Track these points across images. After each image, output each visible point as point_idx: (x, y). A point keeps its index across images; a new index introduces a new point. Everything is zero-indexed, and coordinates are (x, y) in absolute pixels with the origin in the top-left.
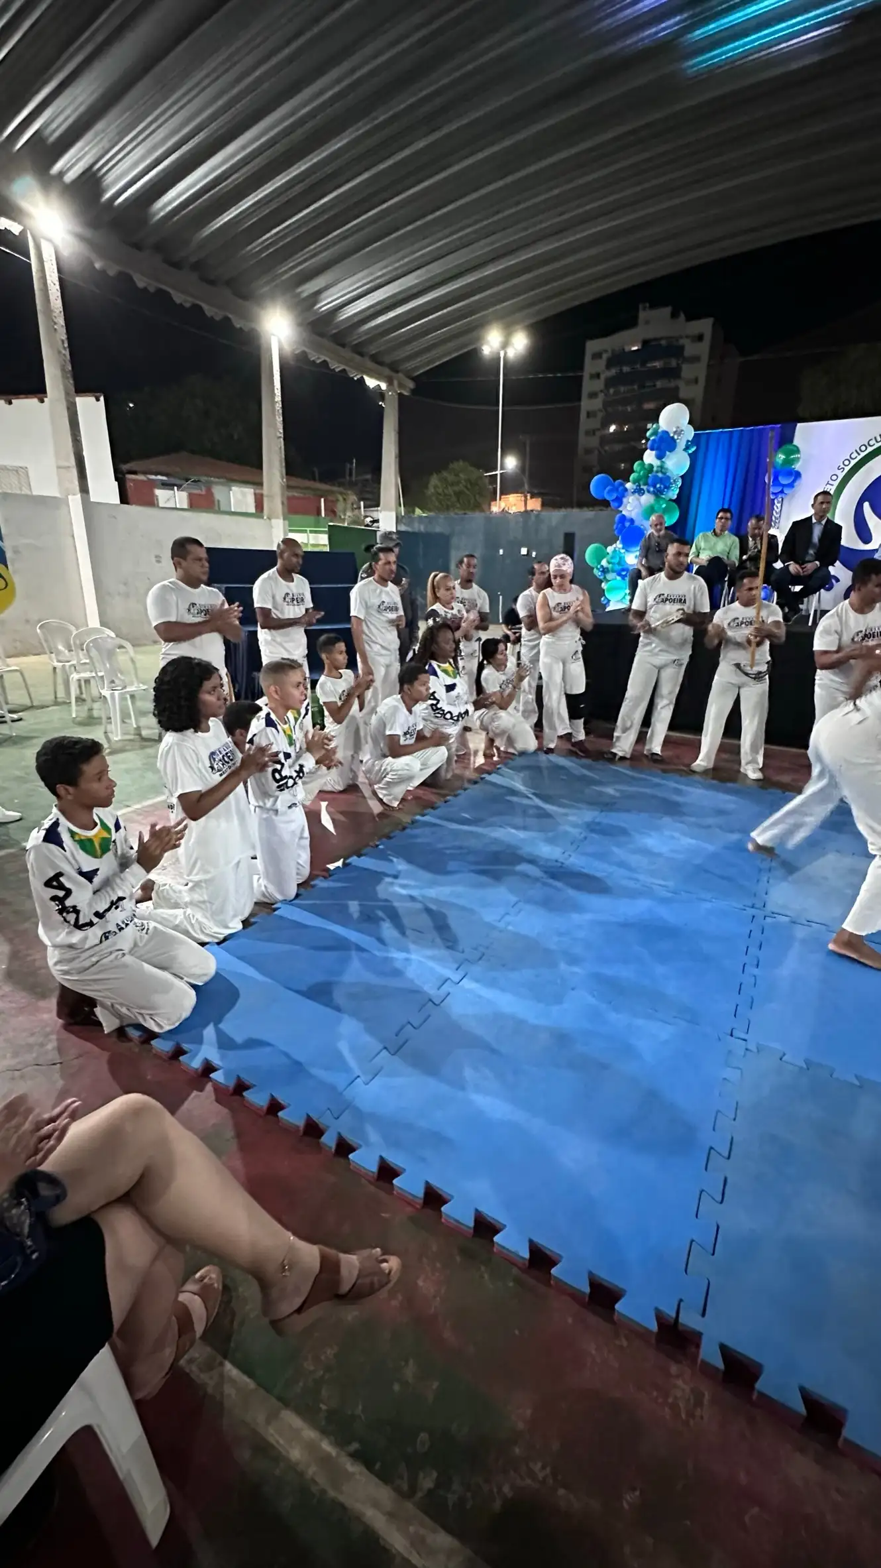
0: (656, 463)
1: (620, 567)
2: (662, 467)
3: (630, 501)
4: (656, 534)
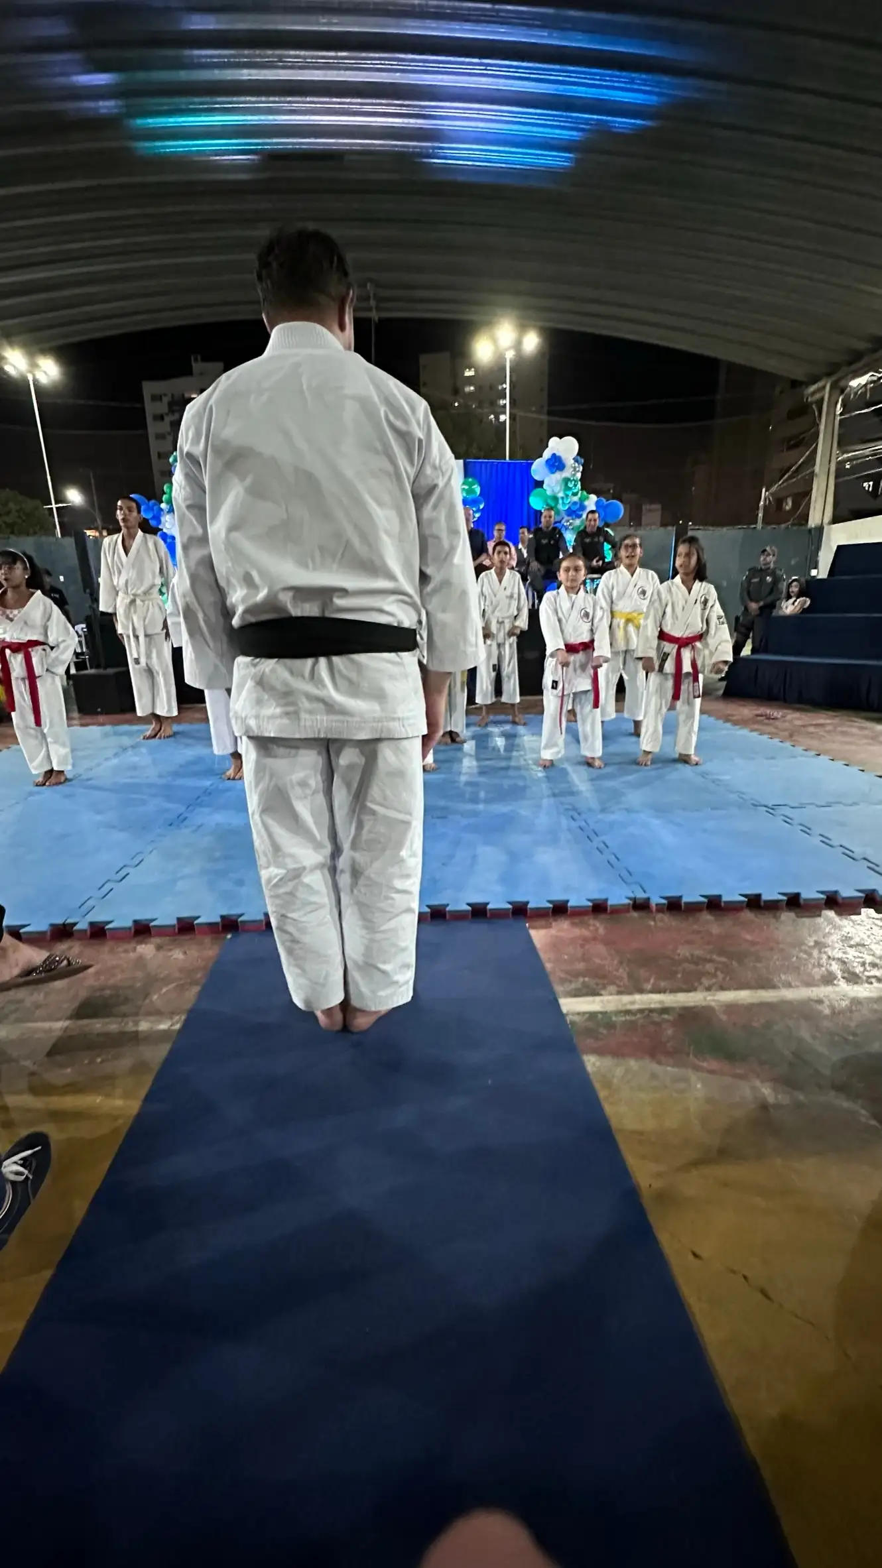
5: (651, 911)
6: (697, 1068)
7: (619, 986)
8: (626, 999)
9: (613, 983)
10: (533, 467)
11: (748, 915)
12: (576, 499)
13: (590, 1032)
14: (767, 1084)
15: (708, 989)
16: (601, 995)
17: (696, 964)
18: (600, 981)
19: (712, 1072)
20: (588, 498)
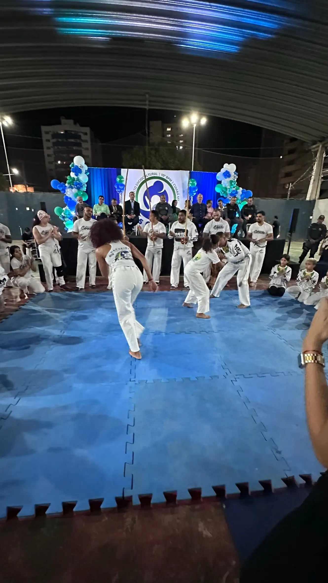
0: (76, 177)
1: (70, 216)
2: (78, 179)
3: (68, 191)
4: (80, 204)
10: (217, 175)
12: (234, 189)
20: (239, 189)
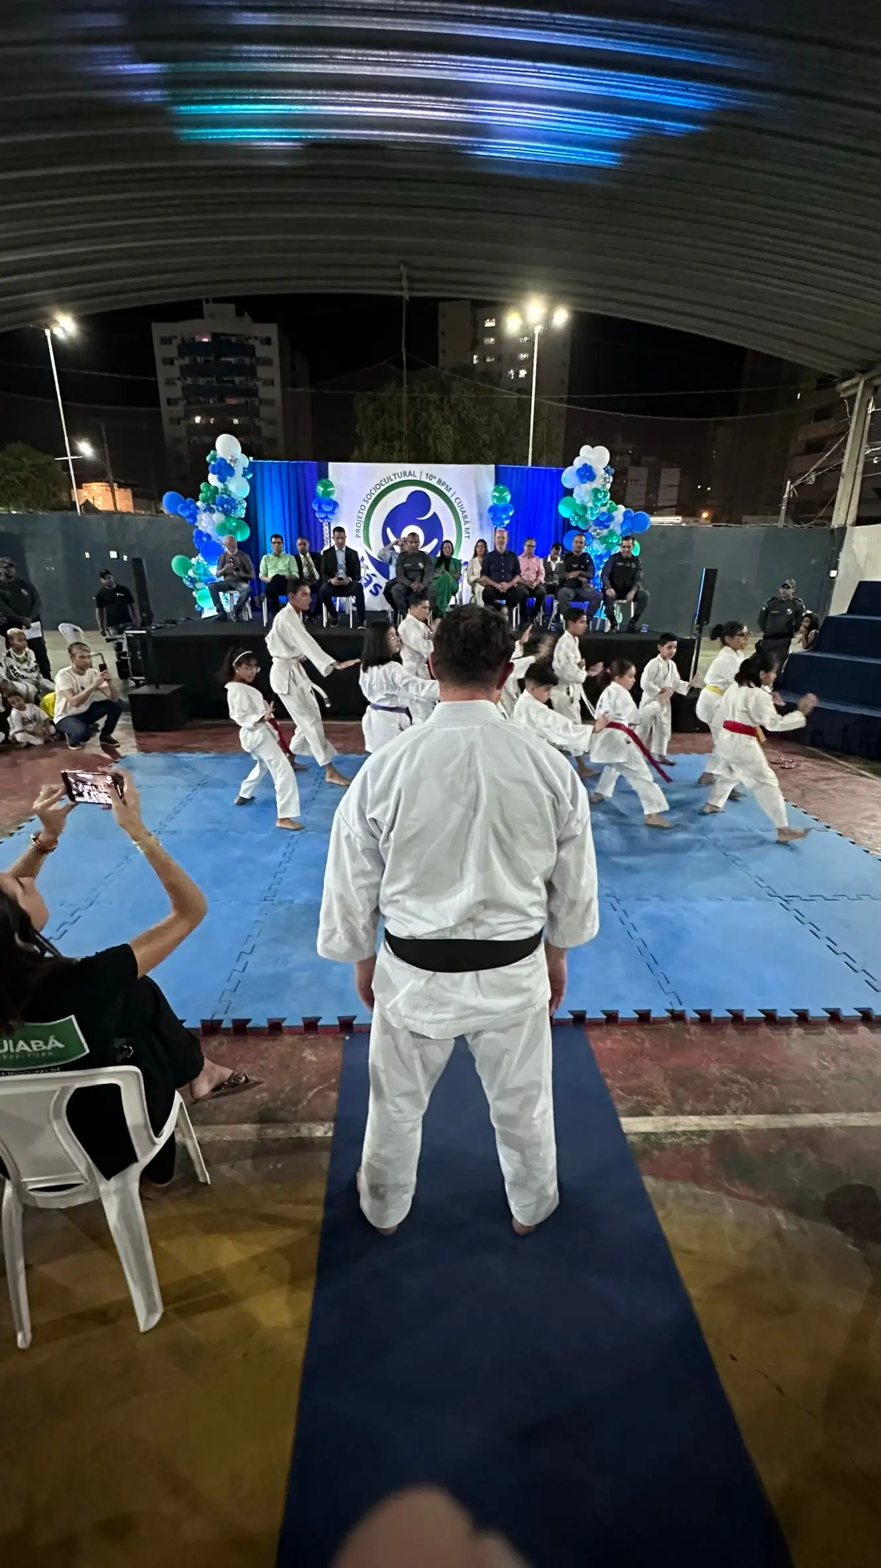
0: (220, 486)
2: (226, 490)
3: (204, 518)
5: (686, 1023)
6: (730, 1193)
7: (665, 1106)
8: (672, 1120)
9: (660, 1103)
10: (564, 476)
11: (764, 1030)
12: (604, 509)
13: (645, 1153)
14: (781, 1211)
15: (735, 1112)
16: (651, 1115)
17: (724, 1085)
18: (648, 1099)
19: (739, 1197)
20: (616, 509)
